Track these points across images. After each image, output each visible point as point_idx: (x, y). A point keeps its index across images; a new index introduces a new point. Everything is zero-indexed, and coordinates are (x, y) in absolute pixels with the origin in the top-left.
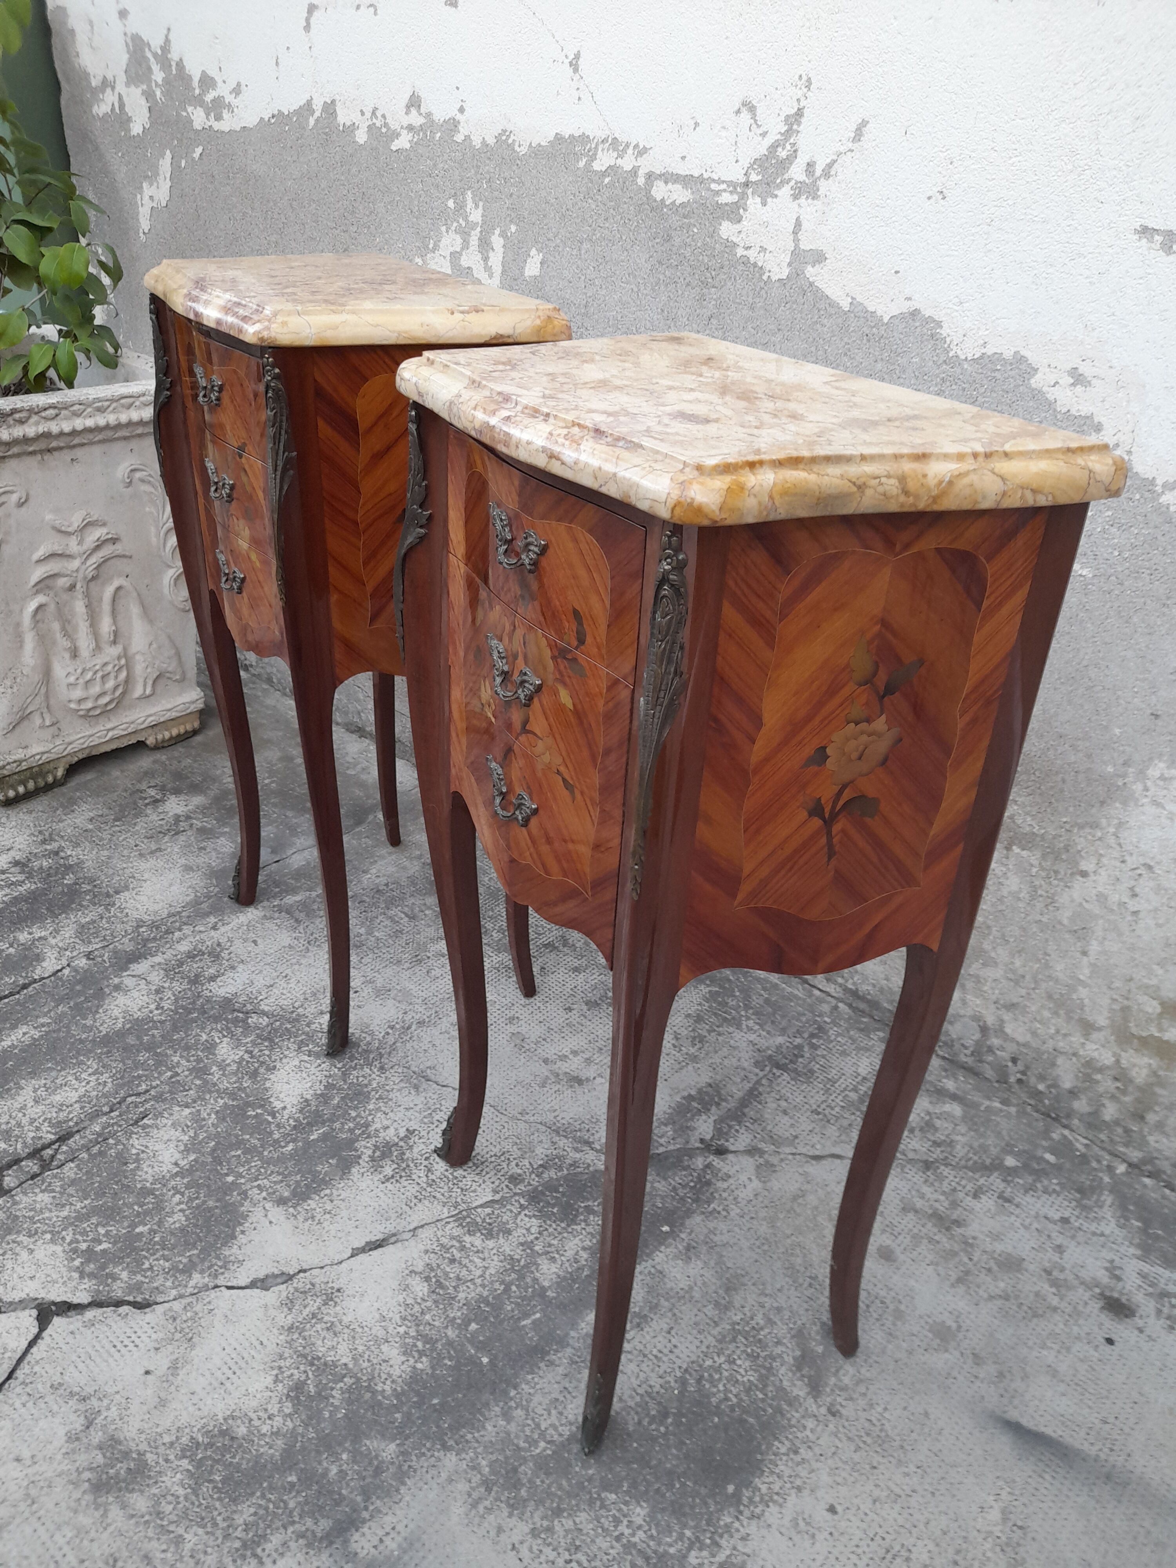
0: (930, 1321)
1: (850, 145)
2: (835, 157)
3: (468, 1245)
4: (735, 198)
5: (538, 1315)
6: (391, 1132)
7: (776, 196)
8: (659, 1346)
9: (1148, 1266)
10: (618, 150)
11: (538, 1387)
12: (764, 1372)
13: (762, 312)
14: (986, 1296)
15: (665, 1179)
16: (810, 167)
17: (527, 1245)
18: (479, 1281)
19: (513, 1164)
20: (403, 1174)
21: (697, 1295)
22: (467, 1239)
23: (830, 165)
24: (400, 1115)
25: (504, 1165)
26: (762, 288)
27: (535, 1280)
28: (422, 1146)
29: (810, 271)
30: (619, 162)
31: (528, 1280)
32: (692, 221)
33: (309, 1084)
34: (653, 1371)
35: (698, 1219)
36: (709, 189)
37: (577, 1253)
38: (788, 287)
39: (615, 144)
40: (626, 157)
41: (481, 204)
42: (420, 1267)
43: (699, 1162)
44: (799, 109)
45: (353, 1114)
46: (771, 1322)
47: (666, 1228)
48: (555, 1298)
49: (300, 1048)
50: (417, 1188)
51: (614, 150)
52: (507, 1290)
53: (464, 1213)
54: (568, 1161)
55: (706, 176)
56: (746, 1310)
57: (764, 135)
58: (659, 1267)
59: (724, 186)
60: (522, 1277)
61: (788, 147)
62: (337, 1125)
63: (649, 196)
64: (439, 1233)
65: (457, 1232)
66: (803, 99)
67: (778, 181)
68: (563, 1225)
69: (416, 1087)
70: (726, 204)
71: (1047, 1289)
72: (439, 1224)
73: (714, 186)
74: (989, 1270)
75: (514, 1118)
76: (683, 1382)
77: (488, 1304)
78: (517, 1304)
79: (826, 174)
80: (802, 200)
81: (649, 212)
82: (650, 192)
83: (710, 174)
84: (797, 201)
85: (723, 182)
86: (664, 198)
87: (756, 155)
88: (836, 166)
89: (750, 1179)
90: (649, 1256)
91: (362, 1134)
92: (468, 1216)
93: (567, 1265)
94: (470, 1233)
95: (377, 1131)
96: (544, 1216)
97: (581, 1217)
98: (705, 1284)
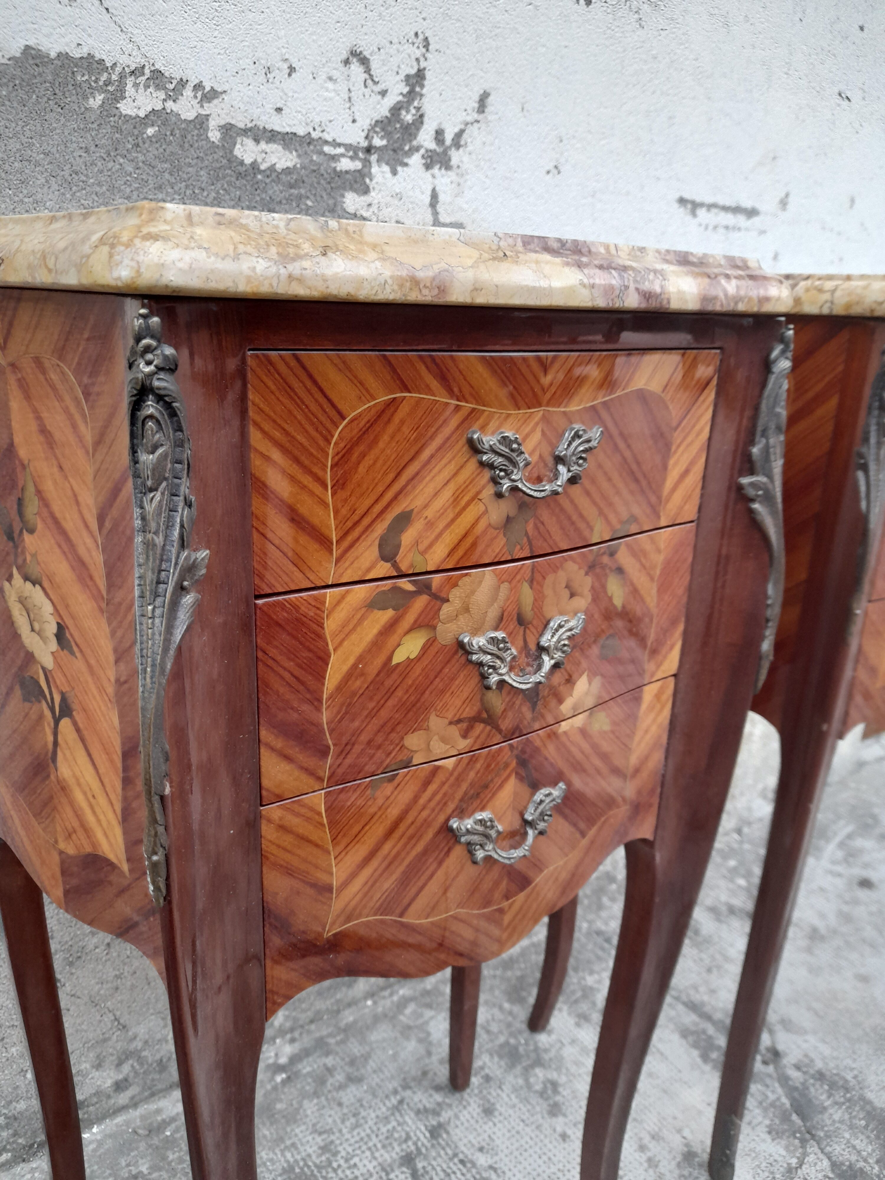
1: (476, 116)
2: (463, 127)
4: (357, 165)
7: (406, 165)
10: (164, 89)
16: (439, 135)
23: (459, 135)
30: (170, 105)
32: (303, 191)
36: (321, 153)
39: (157, 78)
40: (182, 101)
43: (794, 1074)
44: (419, 70)
51: (157, 87)
55: (315, 135)
57: (383, 93)
59: (343, 150)
61: (413, 111)
63: (229, 156)
66: (422, 59)
67: (407, 148)
70: (347, 172)
73: (327, 149)
79: (456, 142)
80: (436, 170)
81: (233, 179)
82: (231, 152)
83: (321, 135)
84: (430, 171)
85: (339, 145)
86: (256, 160)
87: (377, 117)
88: (465, 136)
89: (806, 1041)
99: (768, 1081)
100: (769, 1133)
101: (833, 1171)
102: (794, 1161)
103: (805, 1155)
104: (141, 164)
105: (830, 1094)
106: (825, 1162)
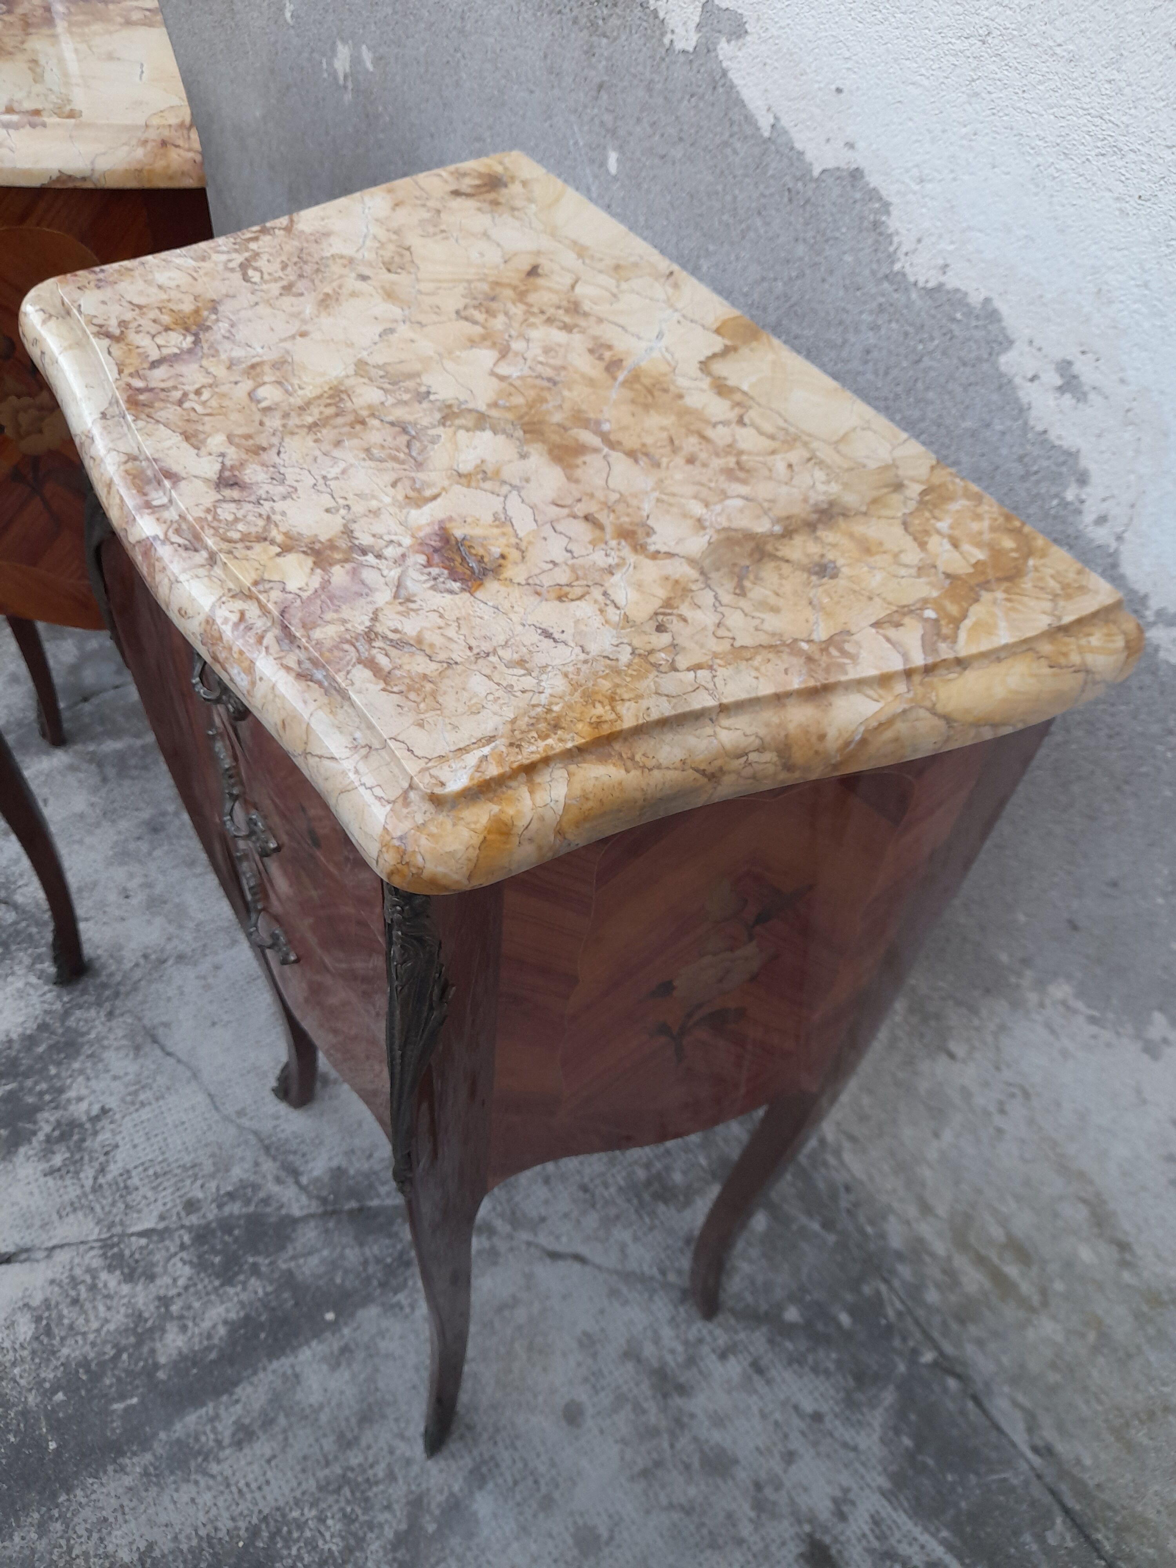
0: (580, 1522)
3: (100, 1285)
5: (135, 1400)
6: (84, 1106)
8: (251, 1477)
9: (889, 1509)
11: (93, 1497)
12: (352, 1542)
14: (664, 1501)
15: (361, 1245)
17: (164, 1301)
18: (91, 1337)
19: (199, 1183)
20: (72, 1169)
21: (324, 1418)
22: (104, 1276)
24: (103, 1085)
25: (189, 1182)
27: (153, 1351)
28: (108, 1135)
31: (145, 1350)
33: (22, 1019)
34: (228, 1508)
35: (373, 1311)
37: (214, 1327)
42: (36, 1301)
45: (53, 1071)
46: (391, 1476)
47: (330, 1316)
48: (162, 1382)
49: (33, 964)
50: (79, 1192)
52: (117, 1357)
53: (115, 1239)
54: (262, 1194)
56: (371, 1453)
58: (298, 1369)
60: (139, 1344)
62: (29, 1083)
64: (77, 1260)
65: (97, 1263)
68: (217, 1283)
69: (137, 1048)
71: (745, 1509)
72: (82, 1248)
74: (687, 1467)
75: (226, 1119)
76: (254, 1532)
77: (88, 1371)
78: (119, 1379)
90: (294, 1350)
91: (51, 1101)
92: (118, 1244)
93: (196, 1340)
94: (110, 1269)
95: (69, 1101)
96: (201, 1265)
97: (241, 1277)
98: (339, 1405)
101: (286, 1216)
102: (304, 1180)
103: (310, 1196)
105: (378, 1260)
106: (297, 1212)
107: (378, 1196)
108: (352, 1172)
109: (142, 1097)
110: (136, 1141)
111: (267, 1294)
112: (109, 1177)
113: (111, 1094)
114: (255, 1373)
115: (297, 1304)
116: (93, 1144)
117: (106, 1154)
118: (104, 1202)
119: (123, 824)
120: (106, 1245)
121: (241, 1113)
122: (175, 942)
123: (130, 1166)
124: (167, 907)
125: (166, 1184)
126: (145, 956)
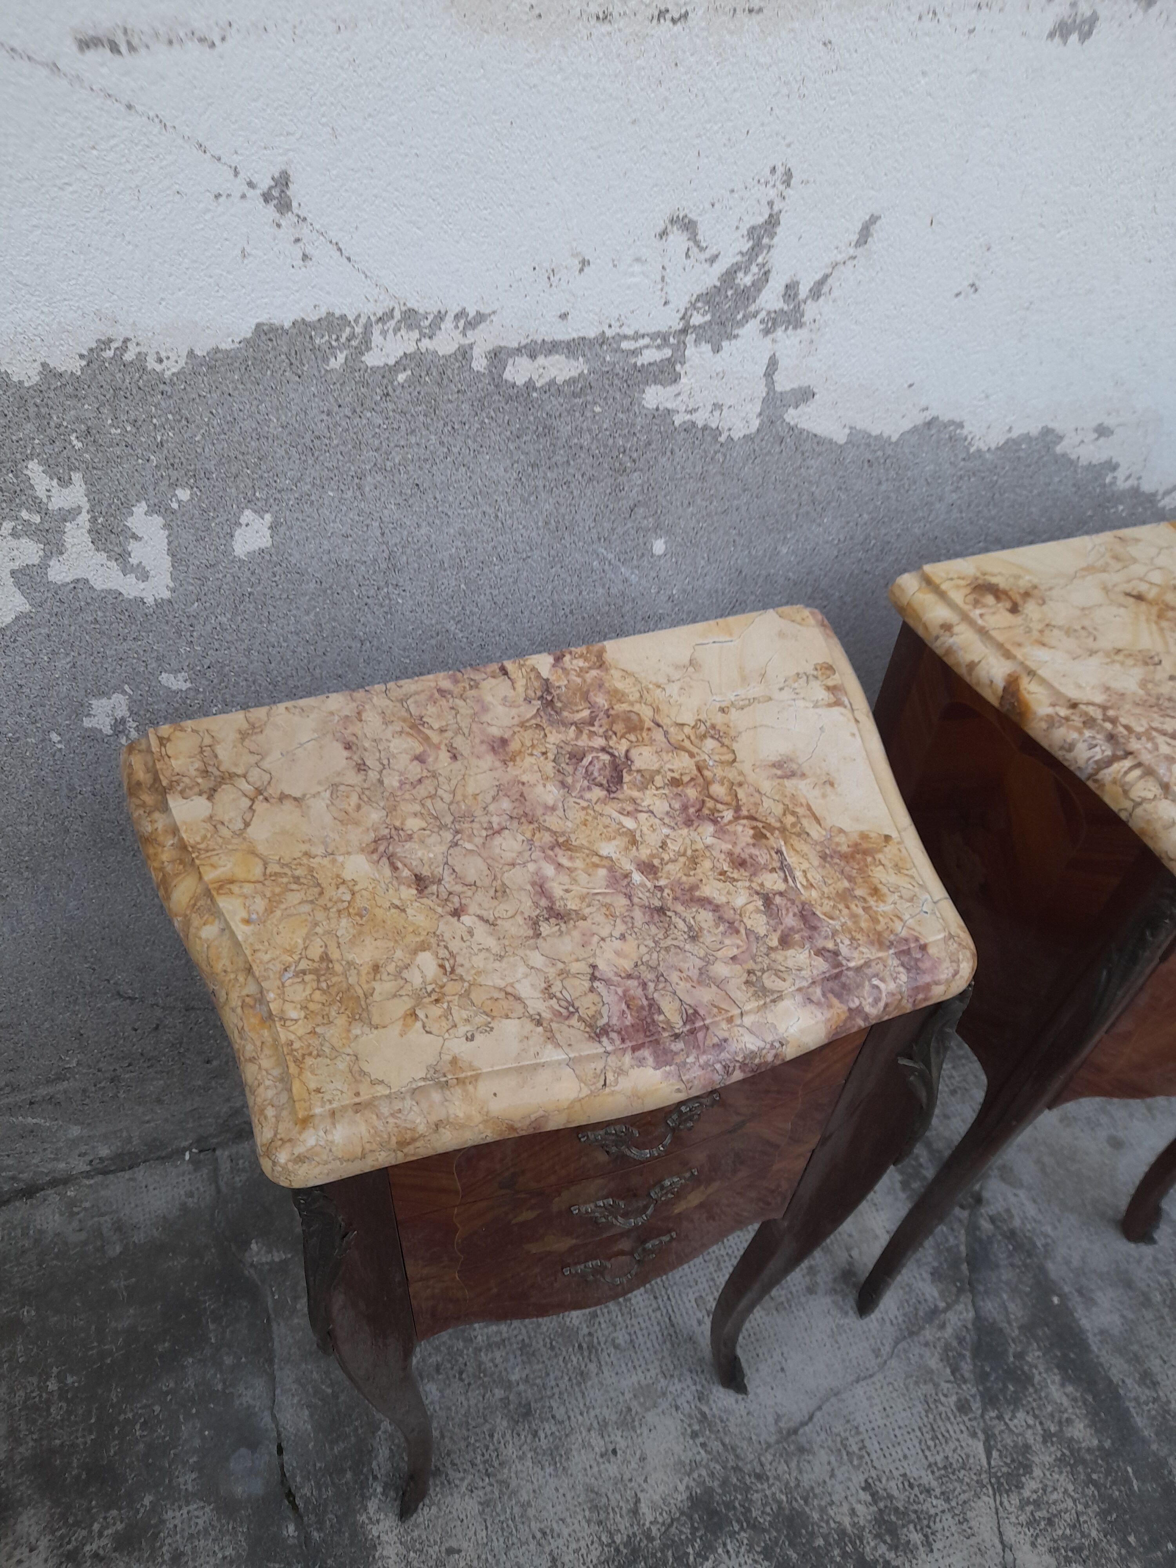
1: (851, 251)
2: (828, 271)
3: (1035, 1496)
4: (667, 353)
5: (1129, 1469)
6: (860, 1509)
10: (419, 327)
13: (719, 478)
15: (997, 1266)
16: (790, 289)
18: (1080, 1508)
19: (943, 1399)
20: (925, 1522)
21: (1130, 1316)
22: (1026, 1493)
23: (821, 282)
24: (839, 1488)
25: (941, 1408)
26: (716, 453)
27: (1089, 1450)
28: (892, 1484)
29: (792, 416)
30: (426, 344)
31: (1088, 1457)
32: (590, 398)
35: (1050, 1266)
36: (618, 350)
37: (1067, 1395)
38: (757, 441)
39: (410, 318)
40: (440, 336)
41: (76, 477)
42: (1052, 1561)
43: (986, 1225)
44: (771, 216)
45: (820, 1542)
46: (1166, 1273)
47: (1056, 1300)
48: (1113, 1443)
50: (948, 1516)
51: (410, 327)
52: (1095, 1484)
53: (993, 1480)
54: (955, 1344)
55: (609, 333)
56: (1152, 1284)
57: (713, 260)
58: (1096, 1331)
59: (647, 340)
60: (1084, 1462)
61: (755, 270)
63: (498, 382)
64: (1013, 1520)
65: (1015, 1499)
66: (777, 200)
67: (739, 317)
68: (1031, 1390)
69: (802, 1450)
70: (651, 364)
72: (1002, 1514)
73: (625, 345)
75: (882, 1366)
77: (1109, 1512)
78: (1114, 1483)
79: (816, 292)
80: (779, 332)
81: (503, 404)
82: (501, 376)
83: (618, 330)
84: (770, 336)
85: (643, 336)
86: (531, 379)
87: (699, 289)
88: (830, 281)
89: (1015, 1195)
90: (1082, 1331)
91: (854, 1544)
92: (998, 1478)
93: (1078, 1411)
94: (1020, 1486)
95: (854, 1525)
96: (1016, 1402)
97: (1026, 1368)
98: (1122, 1303)
99: (956, 1226)
100: (932, 1274)
101: (973, 1324)
102: (942, 1305)
103: (957, 1301)
104: (391, 414)
105: (1010, 1255)
106: (971, 1315)
107: (957, 1246)
108: (936, 1264)
109: (855, 1448)
110: (901, 1456)
111: (1039, 1348)
112: (934, 1484)
113: (850, 1480)
114: (1102, 1365)
115: (1047, 1325)
116: (901, 1501)
117: (911, 1486)
118: (958, 1490)
119: (510, 1451)
120: (998, 1490)
121: (877, 1353)
122: (681, 1401)
123: (926, 1463)
124: (634, 1405)
125: (943, 1429)
126: (694, 1435)
